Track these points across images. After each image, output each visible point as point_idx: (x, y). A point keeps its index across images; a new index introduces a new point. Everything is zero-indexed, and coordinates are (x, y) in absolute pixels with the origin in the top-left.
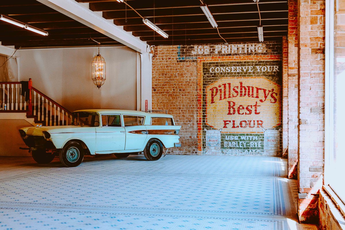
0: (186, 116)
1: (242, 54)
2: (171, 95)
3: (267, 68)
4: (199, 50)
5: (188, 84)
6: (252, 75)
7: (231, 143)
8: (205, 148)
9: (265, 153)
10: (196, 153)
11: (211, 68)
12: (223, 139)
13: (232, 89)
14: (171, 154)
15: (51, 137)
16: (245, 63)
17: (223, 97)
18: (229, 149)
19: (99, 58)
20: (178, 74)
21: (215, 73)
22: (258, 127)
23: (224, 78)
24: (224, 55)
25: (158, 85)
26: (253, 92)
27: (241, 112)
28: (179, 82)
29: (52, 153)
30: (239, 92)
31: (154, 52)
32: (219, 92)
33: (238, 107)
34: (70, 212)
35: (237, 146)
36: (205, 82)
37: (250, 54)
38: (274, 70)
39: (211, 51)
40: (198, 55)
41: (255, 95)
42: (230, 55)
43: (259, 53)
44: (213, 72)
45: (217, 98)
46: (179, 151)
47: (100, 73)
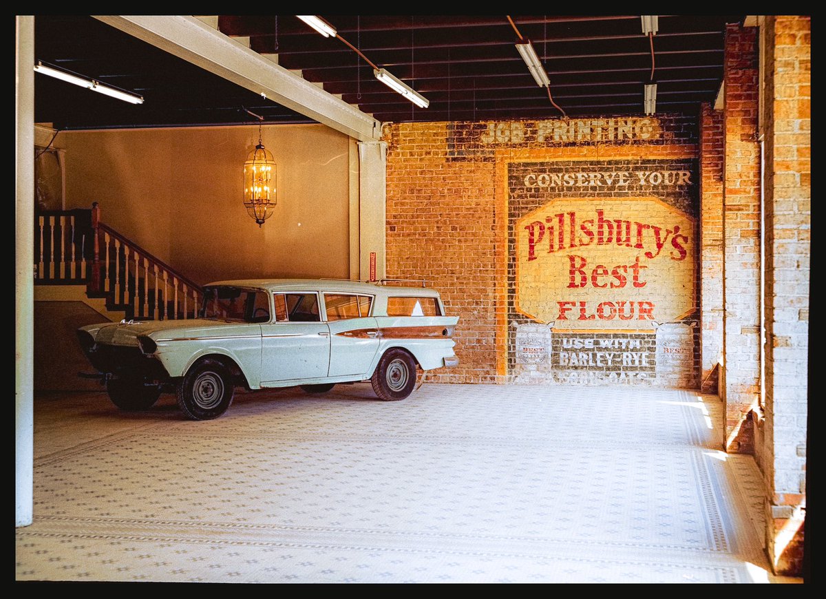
0: (467, 290)
1: (602, 143)
2: (432, 240)
3: (663, 176)
4: (499, 133)
5: (473, 214)
6: (627, 193)
7: (577, 355)
8: (513, 367)
9: (657, 381)
10: (493, 379)
11: (528, 176)
12: (556, 347)
13: (578, 228)
14: (433, 383)
15: (159, 350)
16: (610, 164)
17: (556, 247)
18: (571, 370)
19: (260, 153)
20: (448, 189)
21: (539, 189)
22: (641, 317)
23: (558, 199)
24: (559, 145)
25: (401, 218)
26: (628, 233)
27: (600, 280)
28: (452, 210)
29: (160, 388)
30: (596, 233)
31: (390, 136)
32: (548, 232)
33: (594, 271)
34: (238, 543)
35: (591, 364)
36: (514, 210)
37: (621, 143)
38: (680, 182)
39: (528, 136)
40: (497, 145)
41: (634, 241)
42: (574, 144)
43: (643, 140)
44: (533, 186)
45: (541, 248)
46: (452, 375)
47: (263, 190)
